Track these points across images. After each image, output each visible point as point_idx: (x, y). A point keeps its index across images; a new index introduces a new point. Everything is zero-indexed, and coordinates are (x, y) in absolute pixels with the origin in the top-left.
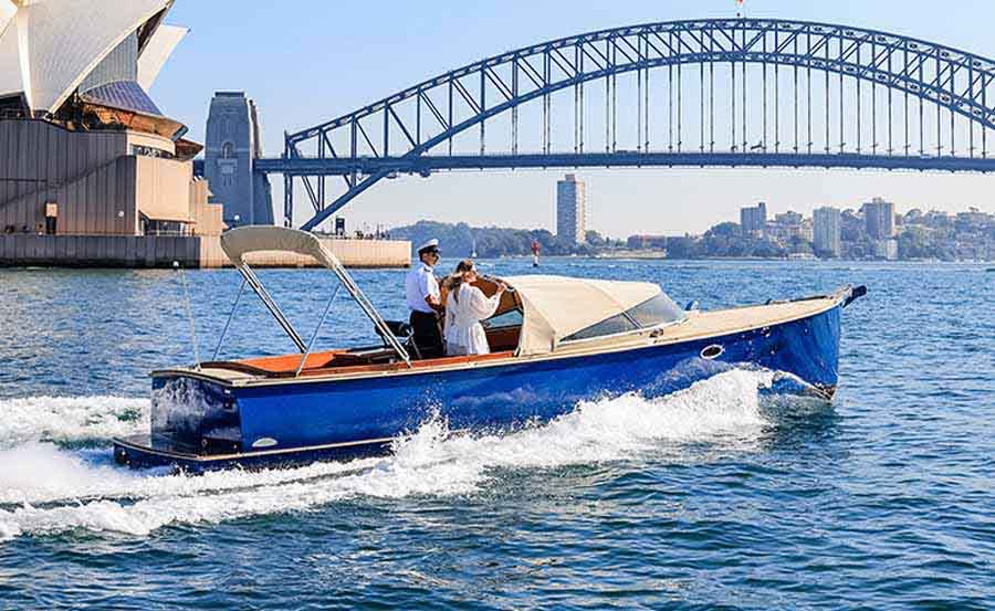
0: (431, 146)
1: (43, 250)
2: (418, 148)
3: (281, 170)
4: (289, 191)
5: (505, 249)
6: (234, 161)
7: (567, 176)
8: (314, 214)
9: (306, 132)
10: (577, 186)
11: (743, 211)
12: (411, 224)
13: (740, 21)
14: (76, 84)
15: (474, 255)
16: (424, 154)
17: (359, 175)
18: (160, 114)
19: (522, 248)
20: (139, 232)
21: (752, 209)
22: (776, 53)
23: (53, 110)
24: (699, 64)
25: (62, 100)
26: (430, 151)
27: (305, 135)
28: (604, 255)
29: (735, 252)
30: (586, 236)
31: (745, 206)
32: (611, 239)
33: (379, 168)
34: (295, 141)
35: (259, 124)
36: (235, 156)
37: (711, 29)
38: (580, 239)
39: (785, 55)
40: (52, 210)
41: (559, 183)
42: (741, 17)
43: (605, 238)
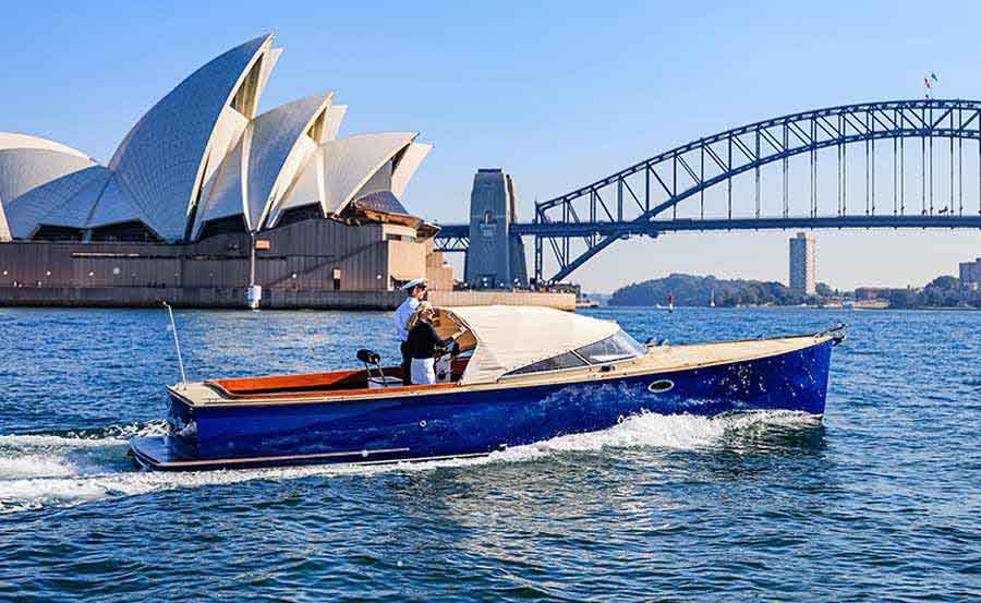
0: (658, 212)
1: (331, 299)
2: (648, 214)
3: (532, 233)
4: (539, 250)
5: (740, 300)
6: (494, 226)
7: (798, 234)
8: (560, 269)
9: (553, 201)
10: (808, 242)
11: (961, 265)
12: (665, 277)
13: (927, 102)
14: (352, 196)
15: (713, 304)
16: (652, 219)
17: (598, 236)
18: (405, 212)
19: (756, 298)
20: (390, 288)
21: (970, 264)
22: (961, 129)
23: (338, 212)
24: (893, 139)
25: (344, 205)
26: (657, 216)
27: (552, 203)
28: (832, 305)
29: (951, 303)
30: (816, 288)
31: (963, 262)
32: (839, 291)
33: (615, 230)
34: (545, 209)
35: (515, 195)
36: (495, 222)
37: (902, 109)
38: (811, 290)
39: (968, 131)
40: (337, 274)
41: (791, 240)
42: (930, 98)
43: (834, 290)
